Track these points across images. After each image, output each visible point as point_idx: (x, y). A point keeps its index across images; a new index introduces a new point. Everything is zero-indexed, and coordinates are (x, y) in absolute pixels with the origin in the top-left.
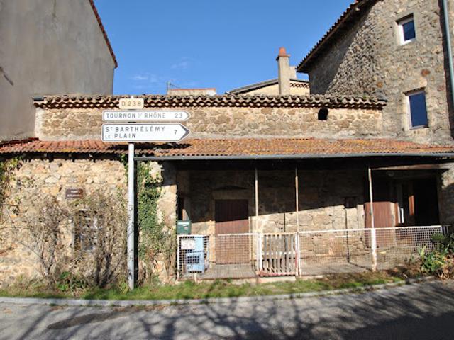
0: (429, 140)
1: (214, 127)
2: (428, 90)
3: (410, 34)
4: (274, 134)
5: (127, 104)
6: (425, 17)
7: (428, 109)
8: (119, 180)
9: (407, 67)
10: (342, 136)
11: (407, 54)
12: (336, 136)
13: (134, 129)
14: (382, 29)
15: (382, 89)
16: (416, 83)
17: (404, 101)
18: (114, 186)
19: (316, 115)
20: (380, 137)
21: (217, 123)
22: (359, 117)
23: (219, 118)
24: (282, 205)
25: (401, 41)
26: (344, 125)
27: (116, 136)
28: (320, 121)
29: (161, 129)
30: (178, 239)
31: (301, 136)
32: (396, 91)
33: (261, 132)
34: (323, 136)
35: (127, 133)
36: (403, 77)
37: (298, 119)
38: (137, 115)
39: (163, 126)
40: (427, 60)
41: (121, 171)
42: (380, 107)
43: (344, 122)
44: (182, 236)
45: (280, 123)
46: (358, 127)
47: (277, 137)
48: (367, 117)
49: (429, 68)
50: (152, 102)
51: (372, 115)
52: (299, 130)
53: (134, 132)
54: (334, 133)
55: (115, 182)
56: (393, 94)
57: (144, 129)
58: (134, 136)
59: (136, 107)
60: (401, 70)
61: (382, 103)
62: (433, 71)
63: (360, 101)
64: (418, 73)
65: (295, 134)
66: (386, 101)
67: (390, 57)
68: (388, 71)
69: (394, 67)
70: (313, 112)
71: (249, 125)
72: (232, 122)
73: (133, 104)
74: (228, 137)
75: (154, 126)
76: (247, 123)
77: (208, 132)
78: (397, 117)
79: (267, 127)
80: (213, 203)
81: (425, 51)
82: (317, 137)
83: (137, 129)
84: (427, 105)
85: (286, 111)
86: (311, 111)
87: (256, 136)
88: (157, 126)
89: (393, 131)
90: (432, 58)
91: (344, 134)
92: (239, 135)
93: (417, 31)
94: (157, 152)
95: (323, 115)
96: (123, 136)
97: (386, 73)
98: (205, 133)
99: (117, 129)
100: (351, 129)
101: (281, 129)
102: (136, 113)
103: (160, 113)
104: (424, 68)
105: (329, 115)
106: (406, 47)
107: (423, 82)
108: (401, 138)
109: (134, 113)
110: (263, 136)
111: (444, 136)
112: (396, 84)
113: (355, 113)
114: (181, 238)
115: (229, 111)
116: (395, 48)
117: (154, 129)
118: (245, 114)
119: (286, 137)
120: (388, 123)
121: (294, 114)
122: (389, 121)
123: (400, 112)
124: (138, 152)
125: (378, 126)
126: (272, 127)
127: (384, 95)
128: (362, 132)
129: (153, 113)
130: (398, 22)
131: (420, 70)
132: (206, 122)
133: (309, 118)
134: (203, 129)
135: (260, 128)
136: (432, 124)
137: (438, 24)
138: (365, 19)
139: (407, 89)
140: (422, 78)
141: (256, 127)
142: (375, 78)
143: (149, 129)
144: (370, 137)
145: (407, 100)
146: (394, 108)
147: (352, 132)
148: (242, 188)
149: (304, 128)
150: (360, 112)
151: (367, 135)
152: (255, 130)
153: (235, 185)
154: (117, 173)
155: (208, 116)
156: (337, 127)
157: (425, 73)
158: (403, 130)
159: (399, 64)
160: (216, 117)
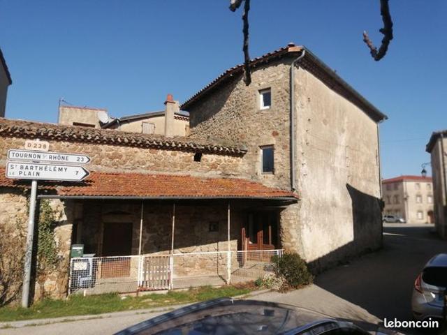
0: (274, 184)
1: (108, 162)
2: (276, 147)
3: (267, 101)
4: (158, 170)
5: (33, 145)
6: (279, 92)
7: (275, 161)
8: (19, 210)
9: (263, 127)
10: (212, 175)
11: (264, 117)
12: (207, 175)
13: (38, 168)
14: (248, 94)
15: (244, 140)
16: (268, 140)
17: (258, 152)
18: (14, 215)
19: (193, 157)
20: (239, 178)
21: (111, 158)
22: (225, 161)
23: (113, 154)
24: (160, 228)
25: (262, 106)
26: (214, 167)
27: (20, 173)
28: (196, 162)
29: (64, 170)
30: (71, 262)
31: (180, 174)
32: (254, 144)
33: (148, 168)
34: (196, 174)
35: (32, 171)
36: (259, 134)
37: (179, 160)
38: (42, 157)
39: (66, 167)
40: (277, 125)
41: (22, 202)
42: (241, 155)
43: (213, 164)
44: (75, 259)
45: (164, 162)
46: (224, 168)
47: (161, 173)
48: (231, 162)
49: (278, 131)
50: (52, 136)
51: (235, 160)
52: (179, 168)
53: (38, 171)
54: (206, 172)
55: (15, 211)
56: (252, 146)
57: (48, 169)
58: (38, 174)
59: (42, 149)
60: (258, 129)
61: (243, 152)
62: (280, 133)
63: (227, 149)
64: (270, 133)
65: (175, 171)
66: (246, 151)
67: (252, 118)
68: (249, 127)
69: (254, 126)
70: (191, 156)
71: (138, 162)
72: (124, 158)
73: (38, 146)
74: (119, 171)
75: (58, 167)
76: (137, 160)
77: (102, 165)
78: (253, 164)
79: (153, 164)
80: (103, 225)
81: (276, 117)
82: (192, 175)
83: (41, 168)
84: (275, 158)
85: (169, 153)
86: (189, 154)
87: (143, 172)
88: (61, 167)
89: (249, 173)
90: (280, 124)
91: (214, 174)
92: (129, 169)
93: (273, 102)
94: (58, 188)
95: (198, 158)
96: (27, 173)
97: (248, 129)
98: (99, 166)
99: (22, 167)
100: (219, 170)
101: (165, 166)
102: (42, 155)
103: (63, 156)
104: (275, 130)
105: (202, 158)
106: (264, 112)
107: (273, 141)
108: (254, 180)
109: (39, 154)
110: (149, 172)
111: (284, 183)
112: (254, 139)
113: (222, 158)
114: (74, 260)
115: (122, 150)
116: (256, 111)
117: (57, 169)
118: (136, 152)
119: (167, 173)
120: (246, 167)
121: (175, 155)
122: (247, 166)
123: (255, 160)
124: (41, 187)
125: (239, 169)
126: (157, 165)
127: (245, 147)
128: (226, 172)
129: (57, 155)
130: (260, 91)
131: (271, 131)
132: (102, 157)
133: (187, 160)
134: (98, 163)
135: (147, 165)
136: (277, 172)
137: (287, 100)
138: (237, 84)
139: (262, 144)
140: (272, 137)
141: (144, 164)
142: (240, 130)
143: (52, 169)
144: (232, 177)
145: (261, 152)
146: (251, 156)
147: (219, 172)
148: (129, 214)
149: (182, 167)
150: (227, 157)
151: (230, 175)
152: (143, 166)
153: (123, 211)
154: (18, 204)
155: (104, 152)
156: (208, 167)
157: (275, 134)
158: (257, 174)
159: (257, 124)
160: (111, 153)
